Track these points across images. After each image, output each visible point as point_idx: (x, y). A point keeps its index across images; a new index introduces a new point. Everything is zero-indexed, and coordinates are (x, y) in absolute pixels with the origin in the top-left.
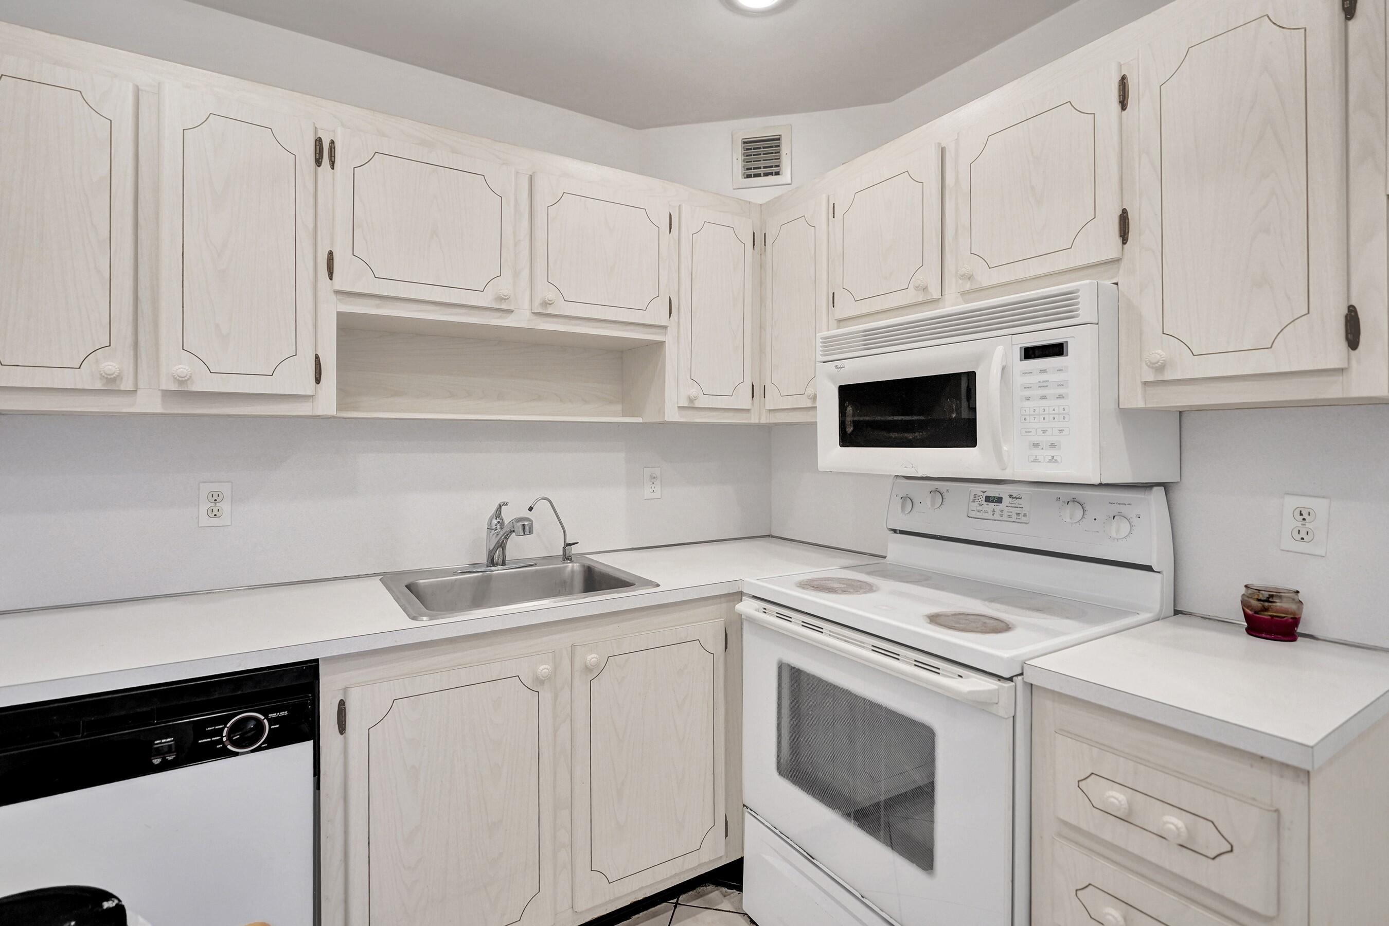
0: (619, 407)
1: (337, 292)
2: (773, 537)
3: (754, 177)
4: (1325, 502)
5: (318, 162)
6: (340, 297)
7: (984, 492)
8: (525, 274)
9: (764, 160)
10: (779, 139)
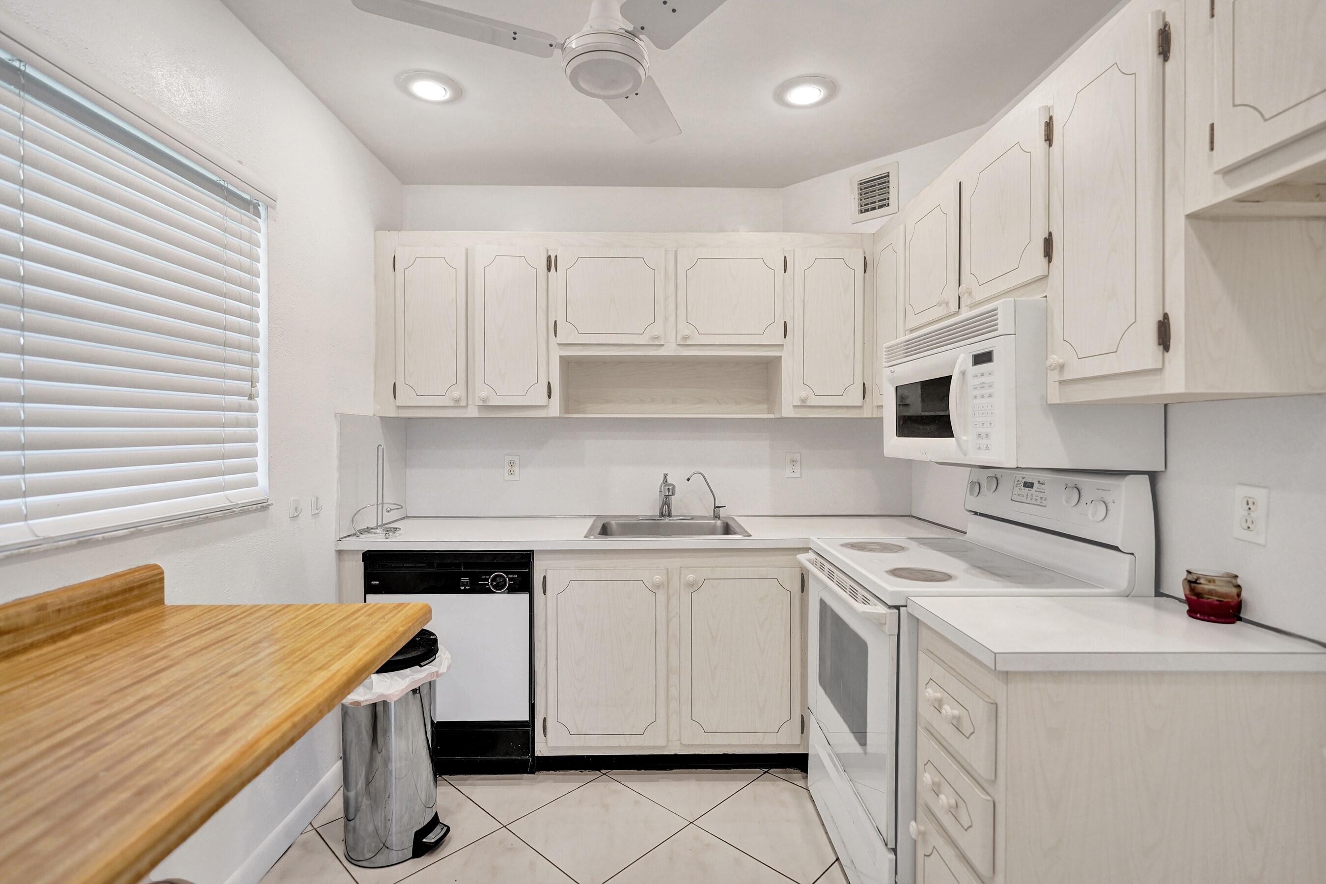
0: (765, 406)
1: (559, 344)
2: (913, 517)
3: (871, 210)
4: (1264, 491)
5: (549, 269)
6: (561, 347)
7: (1023, 478)
8: (672, 319)
9: (879, 195)
10: (888, 176)
